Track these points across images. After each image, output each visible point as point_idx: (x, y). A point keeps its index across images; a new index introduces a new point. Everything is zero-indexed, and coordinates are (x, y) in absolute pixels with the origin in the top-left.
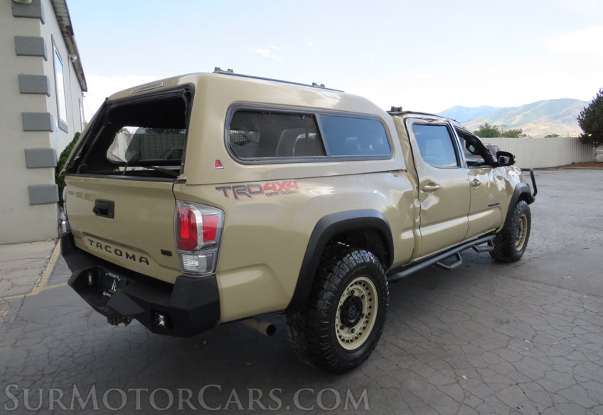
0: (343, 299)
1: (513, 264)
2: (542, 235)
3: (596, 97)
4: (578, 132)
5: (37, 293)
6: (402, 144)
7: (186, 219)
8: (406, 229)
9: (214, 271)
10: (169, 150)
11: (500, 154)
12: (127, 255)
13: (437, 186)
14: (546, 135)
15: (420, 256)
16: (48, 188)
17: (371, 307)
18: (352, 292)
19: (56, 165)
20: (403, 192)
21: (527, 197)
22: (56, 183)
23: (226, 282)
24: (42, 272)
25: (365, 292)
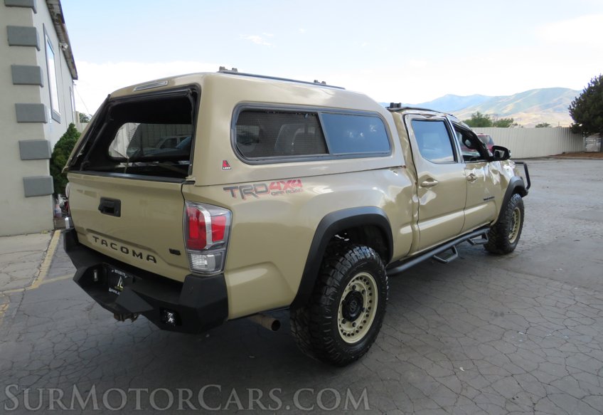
0: (345, 294)
1: (506, 257)
2: (533, 226)
3: (587, 87)
4: (568, 121)
5: (37, 286)
6: (401, 141)
7: (194, 218)
8: (405, 225)
9: (222, 270)
10: (161, 139)
11: (495, 148)
12: (134, 253)
13: (435, 182)
14: (537, 124)
15: (418, 250)
16: (43, 180)
17: (371, 302)
18: (354, 287)
19: (50, 157)
20: (402, 188)
21: (520, 190)
22: (51, 174)
23: (234, 280)
24: (40, 266)
25: (365, 287)
